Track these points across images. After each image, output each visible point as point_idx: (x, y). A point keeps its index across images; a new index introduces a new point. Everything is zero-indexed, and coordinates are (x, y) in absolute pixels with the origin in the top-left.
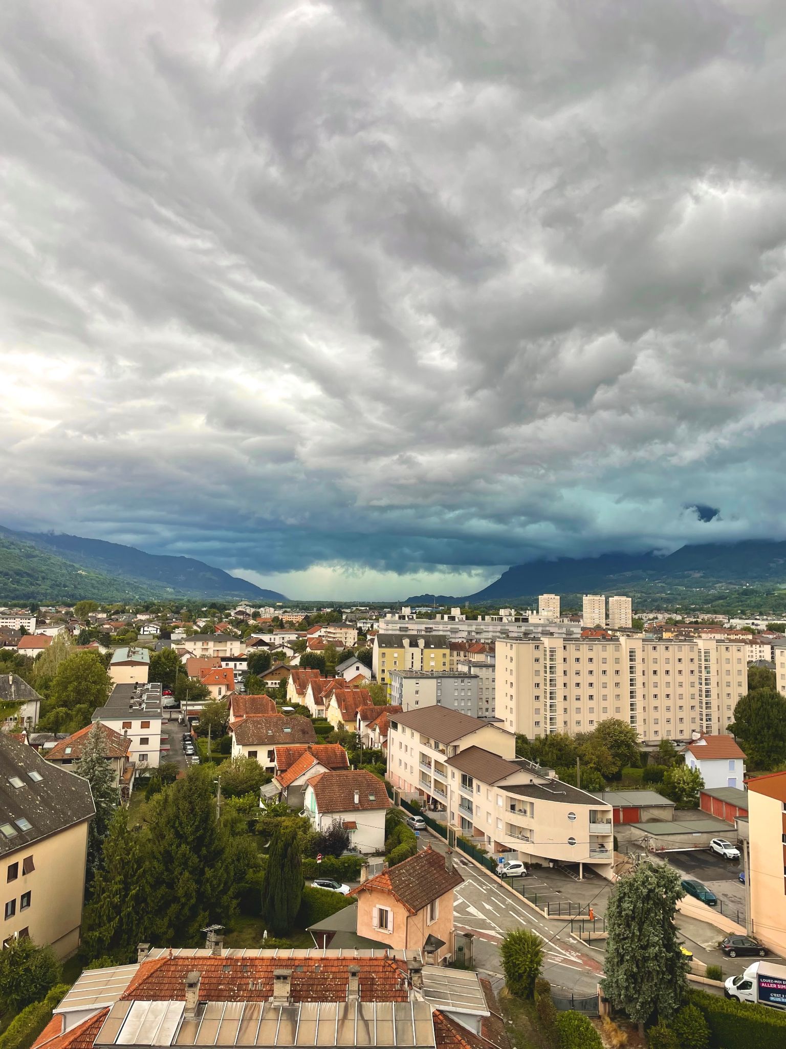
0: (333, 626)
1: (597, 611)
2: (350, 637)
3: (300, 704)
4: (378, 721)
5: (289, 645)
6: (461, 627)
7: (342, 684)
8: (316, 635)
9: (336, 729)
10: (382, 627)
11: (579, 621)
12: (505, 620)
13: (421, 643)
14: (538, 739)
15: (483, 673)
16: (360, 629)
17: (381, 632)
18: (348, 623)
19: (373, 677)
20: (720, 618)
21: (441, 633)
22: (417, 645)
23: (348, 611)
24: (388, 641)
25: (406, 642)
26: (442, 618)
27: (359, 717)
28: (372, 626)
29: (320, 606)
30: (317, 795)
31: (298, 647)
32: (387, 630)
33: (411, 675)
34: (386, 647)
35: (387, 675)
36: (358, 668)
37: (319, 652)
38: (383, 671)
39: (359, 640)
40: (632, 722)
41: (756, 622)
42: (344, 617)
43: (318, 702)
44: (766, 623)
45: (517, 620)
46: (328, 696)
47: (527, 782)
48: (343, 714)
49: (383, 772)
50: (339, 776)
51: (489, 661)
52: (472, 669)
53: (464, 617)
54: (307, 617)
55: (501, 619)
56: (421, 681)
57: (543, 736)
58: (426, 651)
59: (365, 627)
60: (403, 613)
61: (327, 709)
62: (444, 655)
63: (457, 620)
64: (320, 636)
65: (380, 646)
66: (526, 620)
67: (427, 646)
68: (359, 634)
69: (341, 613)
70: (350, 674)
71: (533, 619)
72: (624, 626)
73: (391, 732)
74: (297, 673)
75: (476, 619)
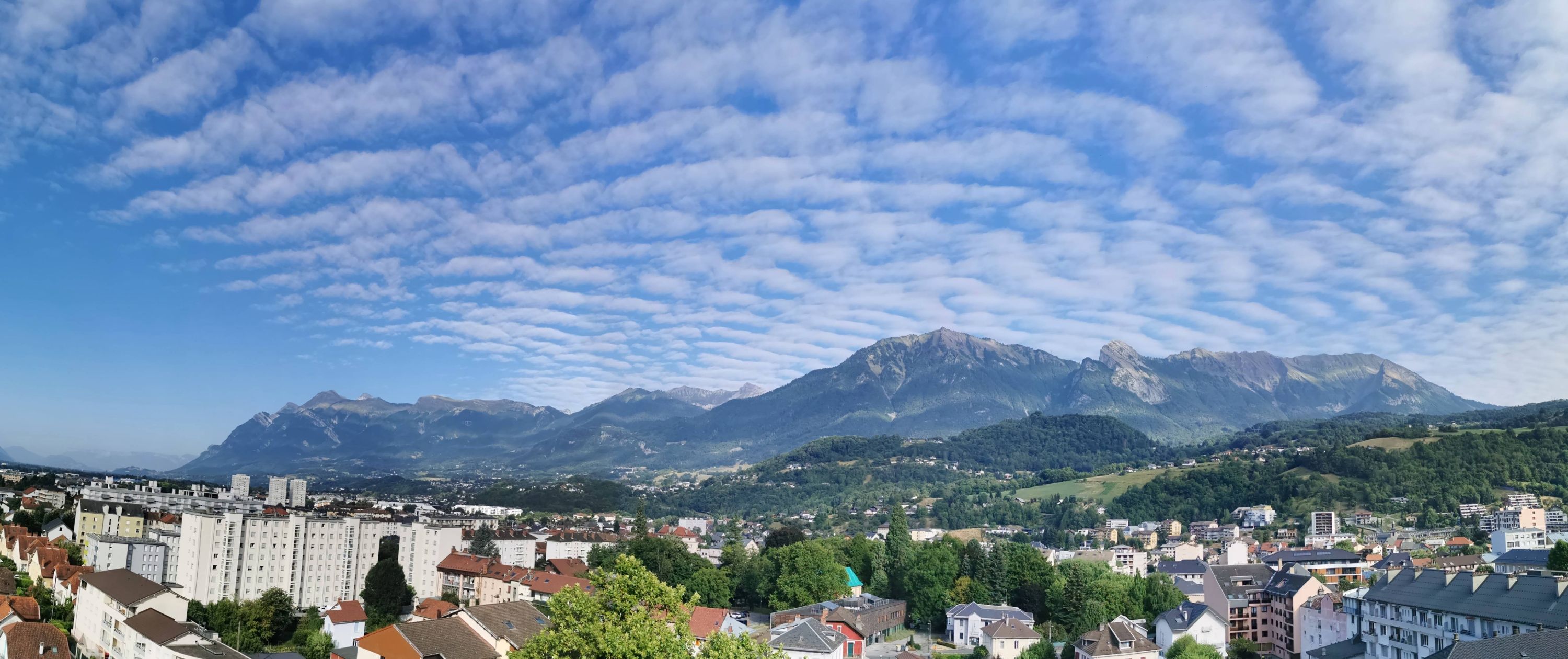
0: (45, 488)
1: (280, 491)
2: (59, 500)
3: (9, 557)
4: (70, 580)
5: (7, 502)
6: (156, 498)
7: (45, 542)
8: (30, 495)
9: (35, 584)
10: (86, 493)
11: (265, 499)
12: (195, 495)
13: (119, 510)
14: (211, 605)
15: (170, 541)
16: (68, 494)
17: (85, 497)
18: (59, 487)
19: (74, 537)
20: (371, 500)
21: (138, 503)
22: (115, 513)
23: (61, 476)
24: (92, 507)
25: (106, 508)
26: (141, 489)
27: (55, 574)
28: (79, 491)
29: (38, 469)
30: (8, 643)
31: (14, 504)
32: (90, 496)
33: (106, 539)
34: (88, 511)
35: (86, 538)
36: (61, 529)
37: (30, 511)
38: (83, 533)
39: (66, 503)
40: (291, 591)
41: (396, 503)
42: (57, 481)
43: (23, 557)
44: (403, 504)
45: (207, 495)
46: (31, 553)
47: (193, 643)
48: (42, 570)
49: (70, 628)
50: (29, 626)
51: (177, 530)
52: (161, 537)
53: (160, 489)
54: (25, 478)
55: (192, 494)
56: (113, 545)
57: (215, 603)
58: (123, 518)
59: (73, 492)
60: (106, 482)
61: (30, 563)
62: (138, 523)
63: (153, 491)
64: (33, 497)
65: (82, 510)
66: (216, 496)
67: (124, 513)
68: (67, 498)
69: (55, 478)
70: (54, 535)
71: (223, 495)
72: (299, 505)
73: (80, 590)
74: (9, 528)
75: (171, 492)
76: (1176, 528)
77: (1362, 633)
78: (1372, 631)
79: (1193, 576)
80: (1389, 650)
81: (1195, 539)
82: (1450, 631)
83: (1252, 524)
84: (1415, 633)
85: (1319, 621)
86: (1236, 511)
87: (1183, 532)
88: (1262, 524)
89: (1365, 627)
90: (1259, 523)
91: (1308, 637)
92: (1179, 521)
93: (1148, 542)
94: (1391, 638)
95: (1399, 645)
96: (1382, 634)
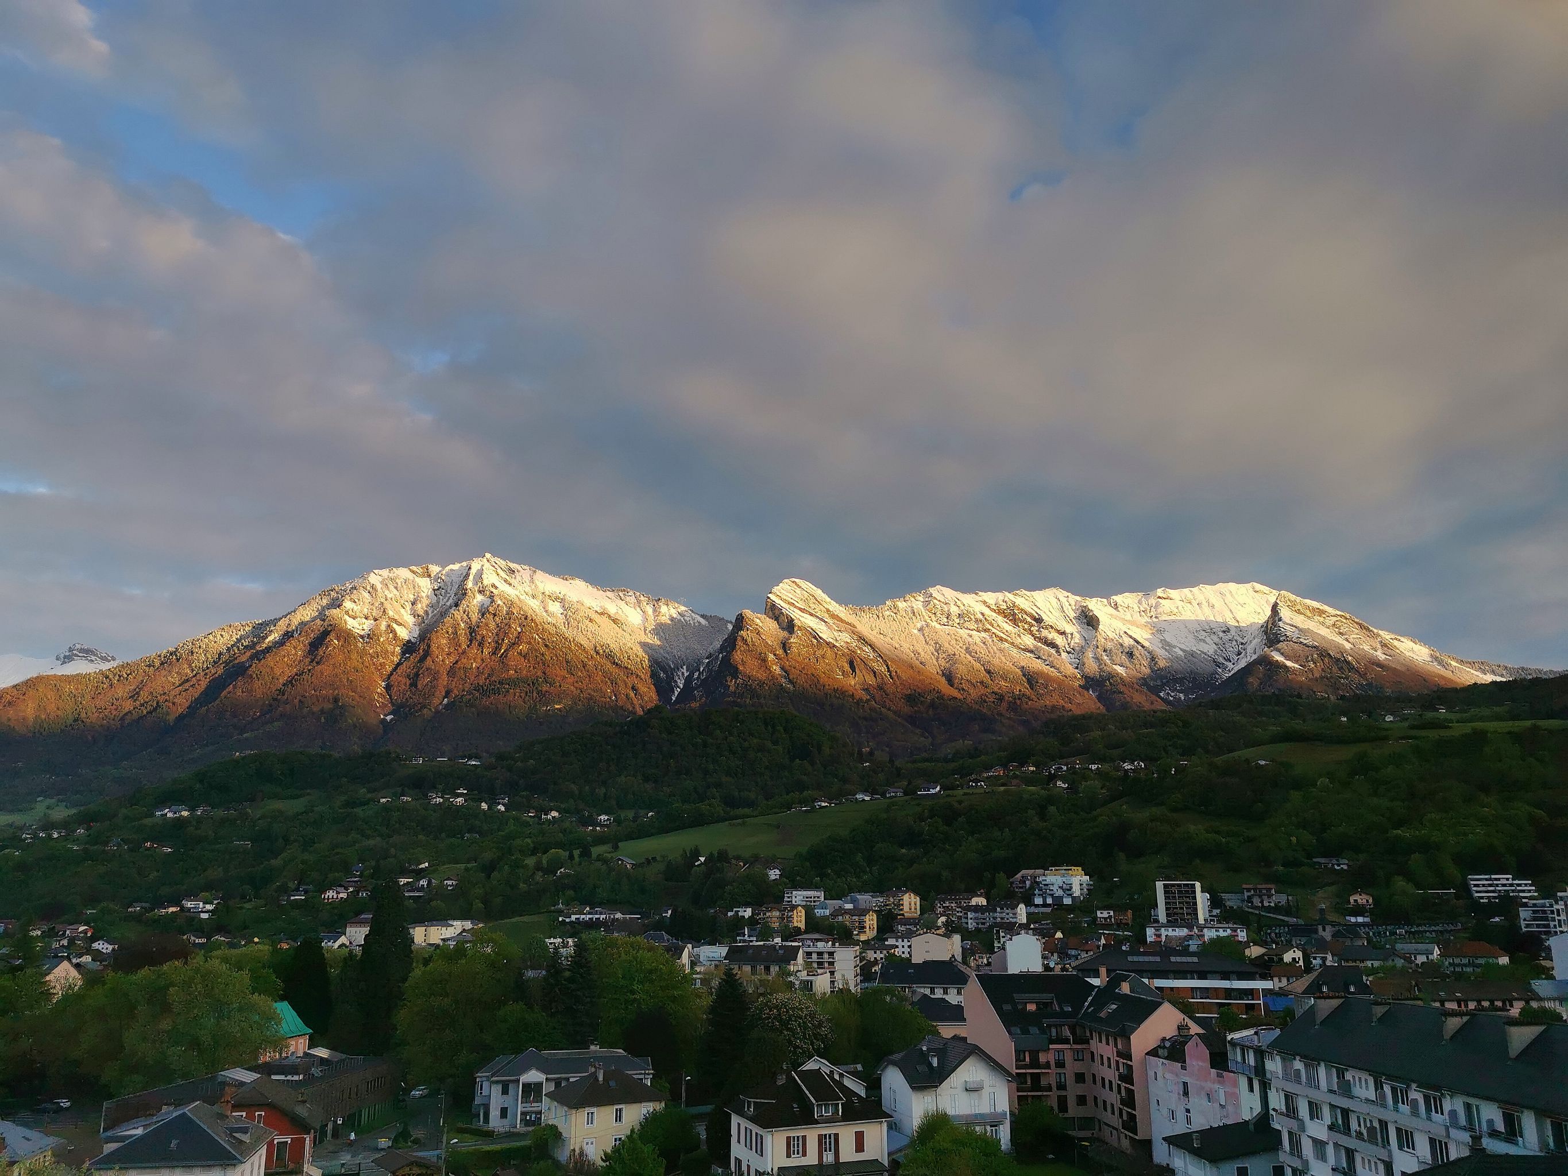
76: (910, 903)
77: (1272, 1112)
78: (1291, 1111)
79: (946, 992)
80: (1330, 1150)
81: (946, 925)
82: (1464, 1129)
83: (1049, 901)
84: (1384, 1124)
85: (1185, 1084)
86: (1019, 876)
87: (923, 911)
88: (1067, 901)
89: (1276, 1101)
90: (1061, 898)
91: (1165, 1112)
92: (916, 893)
93: (862, 928)
94: (1331, 1128)
95: (1351, 1143)
96: (1312, 1119)
